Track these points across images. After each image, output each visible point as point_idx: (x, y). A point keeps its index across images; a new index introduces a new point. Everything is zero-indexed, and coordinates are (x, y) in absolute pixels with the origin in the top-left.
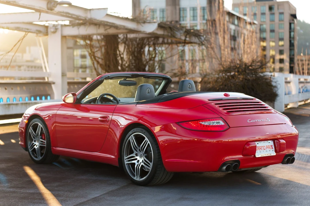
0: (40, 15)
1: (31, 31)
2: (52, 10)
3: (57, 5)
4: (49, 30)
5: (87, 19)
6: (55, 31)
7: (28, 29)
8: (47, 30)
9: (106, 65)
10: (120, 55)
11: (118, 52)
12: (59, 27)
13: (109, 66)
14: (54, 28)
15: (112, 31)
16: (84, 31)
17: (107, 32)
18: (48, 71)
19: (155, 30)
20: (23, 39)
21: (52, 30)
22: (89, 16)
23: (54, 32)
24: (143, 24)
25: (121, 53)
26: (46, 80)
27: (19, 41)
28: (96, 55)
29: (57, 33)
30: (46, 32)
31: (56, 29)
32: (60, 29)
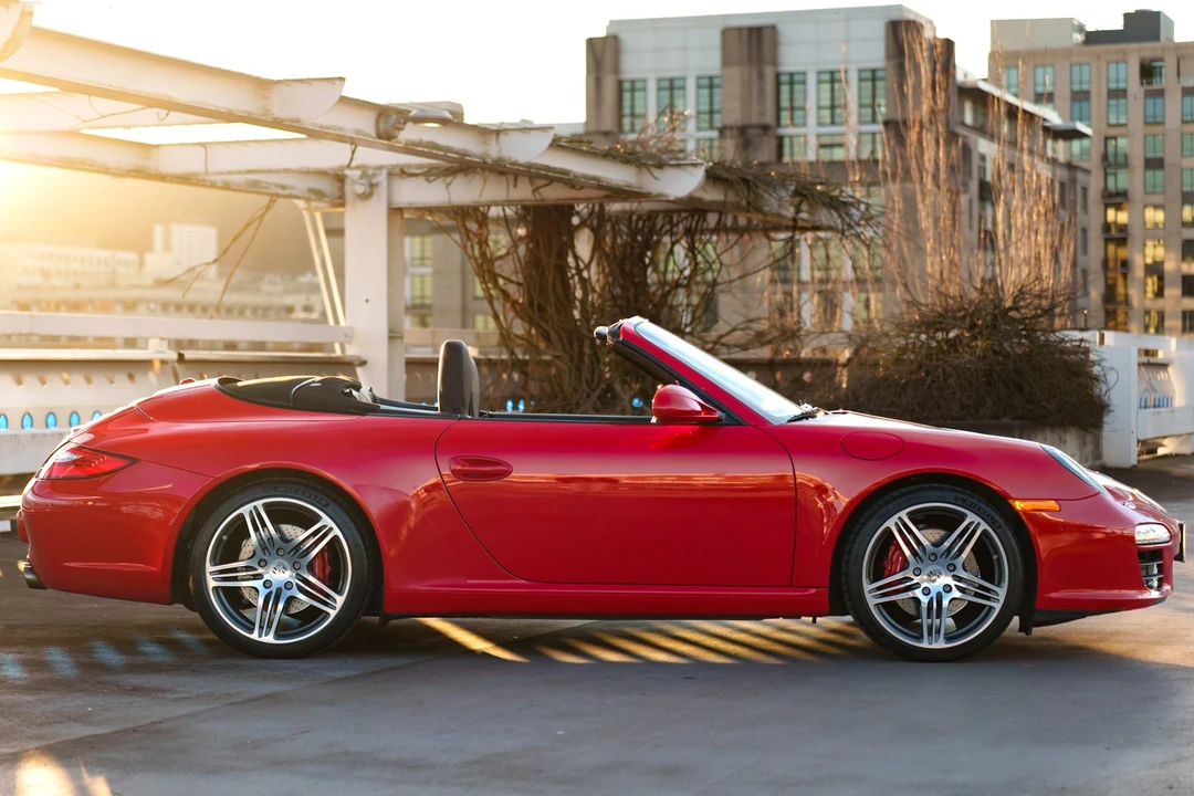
0: (353, 153)
1: (294, 193)
2: (390, 137)
3: (405, 123)
4: (348, 189)
5: (489, 161)
6: (368, 191)
7: (283, 187)
8: (342, 189)
9: (531, 303)
10: (579, 272)
11: (571, 260)
12: (382, 178)
13: (541, 308)
14: (364, 181)
15: (554, 194)
16: (464, 192)
17: (538, 197)
18: (342, 322)
19: (696, 190)
20: (263, 216)
21: (360, 189)
22: (494, 151)
23: (366, 196)
24: (656, 172)
25: (582, 266)
26: (338, 353)
27: (248, 225)
28: (498, 271)
29: (375, 198)
30: (337, 194)
31: (372, 186)
32: (385, 184)
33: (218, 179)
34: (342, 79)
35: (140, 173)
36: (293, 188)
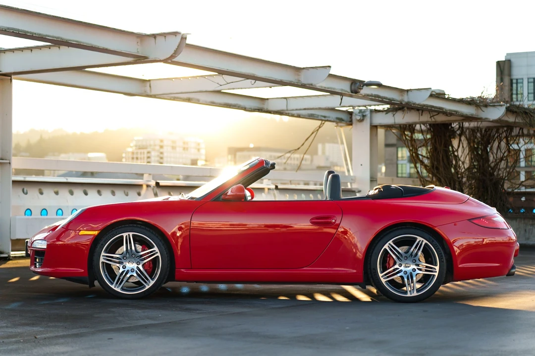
0: (342, 99)
1: (329, 119)
2: (356, 92)
3: (363, 87)
4: (354, 118)
5: (404, 103)
6: (362, 118)
7: (325, 117)
8: (351, 118)
9: (433, 166)
10: (453, 152)
11: (450, 148)
12: (368, 113)
13: (437, 169)
14: (360, 114)
15: (440, 119)
16: (401, 118)
17: (433, 120)
18: (352, 174)
19: (503, 116)
20: (318, 130)
21: (358, 118)
22: (406, 99)
23: (361, 121)
24: (484, 109)
25: (455, 150)
26: (349, 187)
27: (313, 133)
28: (420, 153)
29: (365, 121)
30: (349, 120)
31: (364, 116)
32: (369, 115)
33: (294, 112)
34: (330, 67)
35: (260, 110)
36: (329, 117)
